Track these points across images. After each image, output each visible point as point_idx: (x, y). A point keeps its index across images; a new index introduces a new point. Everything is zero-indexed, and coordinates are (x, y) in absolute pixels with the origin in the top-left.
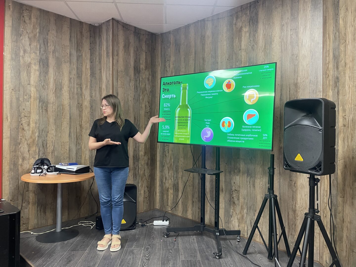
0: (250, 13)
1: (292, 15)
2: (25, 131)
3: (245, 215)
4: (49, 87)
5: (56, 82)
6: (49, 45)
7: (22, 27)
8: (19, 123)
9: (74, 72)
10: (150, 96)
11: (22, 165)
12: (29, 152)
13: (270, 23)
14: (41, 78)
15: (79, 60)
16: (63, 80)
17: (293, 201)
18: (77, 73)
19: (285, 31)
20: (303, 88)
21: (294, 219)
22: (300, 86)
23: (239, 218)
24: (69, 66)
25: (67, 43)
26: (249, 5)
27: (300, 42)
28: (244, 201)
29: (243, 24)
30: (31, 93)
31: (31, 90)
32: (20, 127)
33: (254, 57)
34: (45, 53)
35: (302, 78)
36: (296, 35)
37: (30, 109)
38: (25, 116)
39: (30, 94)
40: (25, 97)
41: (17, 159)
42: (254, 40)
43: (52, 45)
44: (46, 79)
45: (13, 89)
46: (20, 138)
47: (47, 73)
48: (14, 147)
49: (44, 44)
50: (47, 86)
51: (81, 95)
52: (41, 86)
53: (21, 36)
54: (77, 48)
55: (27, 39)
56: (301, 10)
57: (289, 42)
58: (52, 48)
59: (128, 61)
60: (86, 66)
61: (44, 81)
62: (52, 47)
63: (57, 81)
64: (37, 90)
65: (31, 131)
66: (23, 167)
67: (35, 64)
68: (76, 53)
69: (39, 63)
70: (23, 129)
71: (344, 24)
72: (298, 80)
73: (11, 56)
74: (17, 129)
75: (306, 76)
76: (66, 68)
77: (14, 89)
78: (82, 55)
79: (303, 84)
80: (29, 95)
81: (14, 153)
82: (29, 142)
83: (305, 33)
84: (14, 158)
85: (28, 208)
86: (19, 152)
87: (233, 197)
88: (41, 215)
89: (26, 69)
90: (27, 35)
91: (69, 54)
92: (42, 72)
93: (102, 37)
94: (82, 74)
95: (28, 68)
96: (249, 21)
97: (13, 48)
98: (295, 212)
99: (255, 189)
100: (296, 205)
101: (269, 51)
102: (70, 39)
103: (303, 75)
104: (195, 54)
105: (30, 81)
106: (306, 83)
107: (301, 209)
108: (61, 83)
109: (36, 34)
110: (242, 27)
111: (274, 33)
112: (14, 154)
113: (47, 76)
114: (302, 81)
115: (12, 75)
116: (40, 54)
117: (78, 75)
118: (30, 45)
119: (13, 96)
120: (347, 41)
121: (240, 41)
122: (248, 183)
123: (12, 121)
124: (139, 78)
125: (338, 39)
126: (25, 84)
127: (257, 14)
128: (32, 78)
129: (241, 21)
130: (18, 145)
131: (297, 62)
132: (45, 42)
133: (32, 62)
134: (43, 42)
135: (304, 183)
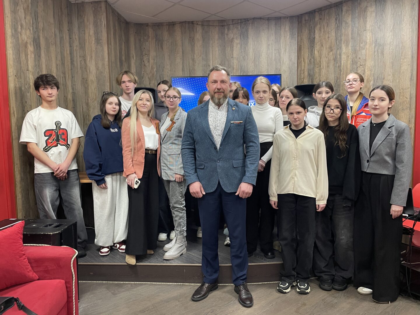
0: (241, 28)
1: (275, 38)
6: (39, 20)
9: (60, 57)
13: (258, 41)
14: (36, 63)
15: (61, 43)
16: (52, 66)
19: (271, 49)
24: (55, 50)
25: (52, 20)
26: (239, 21)
27: (282, 60)
29: (235, 36)
31: (30, 78)
33: (245, 65)
34: (37, 30)
37: (30, 102)
39: (29, 83)
40: (26, 86)
42: (245, 52)
43: (41, 21)
44: (40, 64)
47: (40, 56)
49: (36, 19)
52: (37, 73)
53: (17, 6)
54: (59, 27)
55: (22, 10)
56: (282, 36)
57: (273, 58)
58: (41, 25)
59: (116, 51)
60: (67, 50)
61: (39, 66)
62: (41, 23)
63: (48, 67)
66: (30, 175)
67: (30, 45)
68: (59, 34)
69: (33, 43)
71: (319, 55)
76: (53, 52)
77: (17, 75)
78: (63, 37)
83: (285, 54)
86: (26, 156)
89: (24, 50)
90: (22, 5)
91: (54, 34)
92: (36, 54)
94: (65, 61)
95: (26, 48)
96: (240, 35)
97: (12, 20)
101: (257, 63)
102: (54, 15)
104: (183, 53)
105: (28, 66)
108: (51, 70)
109: (29, 4)
110: (233, 38)
111: (262, 49)
112: (23, 159)
113: (40, 61)
115: (14, 56)
116: (33, 31)
117: (62, 61)
118: (25, 18)
119: (17, 84)
120: (322, 66)
121: (232, 50)
123: (18, 117)
125: (313, 64)
126: (25, 70)
127: (247, 31)
128: (29, 62)
129: (233, 33)
132: (36, 17)
133: (28, 42)
134: (34, 17)
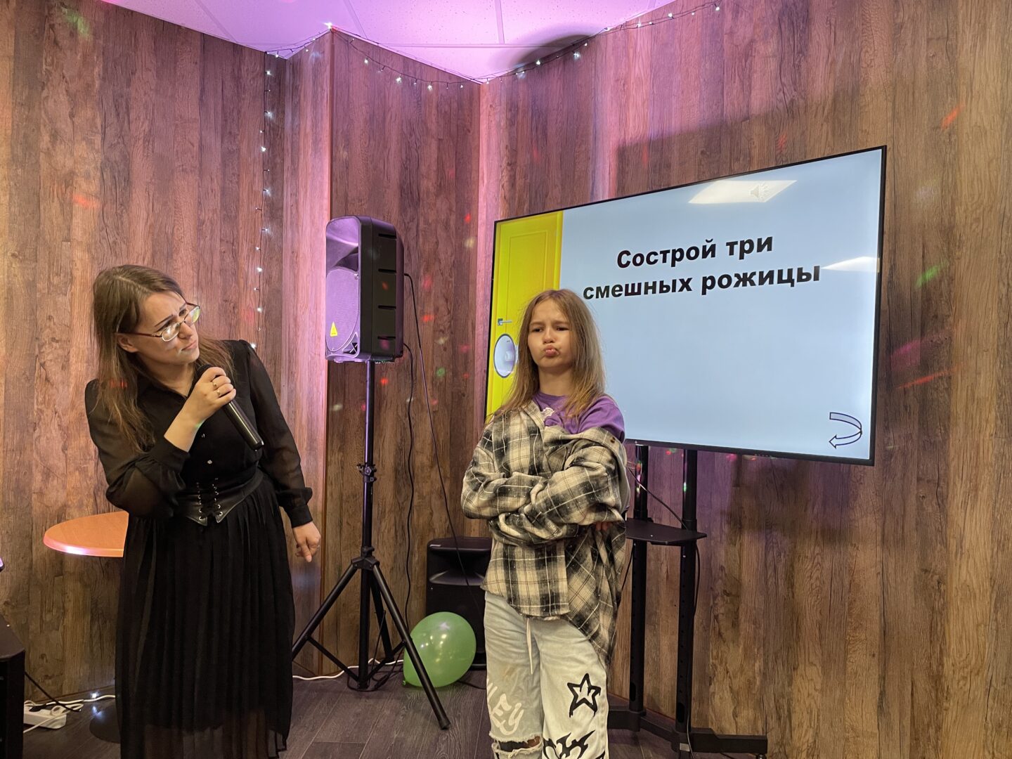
2: (52, 385)
3: (758, 679)
4: (131, 249)
5: (153, 235)
6: (133, 115)
7: (46, 59)
8: (35, 359)
9: (215, 202)
10: (451, 277)
11: (41, 493)
12: (64, 452)
13: (852, 22)
14: (106, 221)
15: (229, 165)
16: (176, 227)
17: (931, 642)
18: (224, 207)
19: (909, 43)
20: (973, 245)
21: (933, 707)
22: (964, 238)
23: (736, 688)
24: (196, 184)
25: (191, 110)
27: (962, 81)
28: (755, 631)
29: (758, 30)
30: (74, 267)
31: (76, 259)
32: (36, 375)
34: (120, 141)
35: (970, 209)
36: (949, 58)
37: (69, 316)
38: (53, 339)
39: (69, 271)
40: (56, 278)
41: (25, 473)
42: (794, 83)
43: (142, 117)
44: (122, 223)
45: (16, 253)
46: (36, 407)
47: (124, 204)
48: (17, 437)
49: (118, 115)
50: (124, 246)
51: (235, 274)
52: (105, 246)
53: (43, 89)
54: (224, 127)
55: (63, 98)
57: (921, 82)
58: (142, 126)
59: (382, 167)
60: (252, 184)
61: (118, 228)
62: (143, 123)
63: (157, 231)
64: (93, 258)
65: (73, 385)
66: (45, 500)
67: (87, 178)
68: (219, 143)
69: (99, 174)
70: (47, 379)
72: (957, 214)
73: (12, 152)
74: (28, 379)
75: (985, 201)
76: (186, 190)
77: (19, 252)
78: (239, 150)
79: (974, 231)
80: (66, 274)
81: (19, 454)
82: (65, 421)
83: (982, 48)
84: (18, 472)
85: (61, 628)
86: (32, 450)
87: (716, 617)
88: (102, 649)
89: (60, 191)
90: (64, 86)
91: (196, 145)
92: (111, 200)
93: (300, 91)
94: (237, 210)
95: (66, 187)
96: (777, 19)
97: (18, 125)
98: (940, 683)
99: (793, 594)
100: (941, 659)
101: (847, 117)
102: (201, 99)
103: (973, 198)
104: (595, 139)
105: (69, 230)
106: (986, 227)
107: (961, 673)
108: (170, 237)
109: (93, 81)
110: (752, 41)
111: (867, 55)
112: (18, 457)
113: (125, 216)
114: (969, 221)
115: (13, 209)
116: (103, 145)
117: (225, 212)
118: (72, 116)
119: (15, 276)
121: (747, 89)
122: (770, 572)
123: (11, 355)
124: (416, 220)
126: (55, 239)
128: (77, 221)
129: (751, 19)
130: (31, 430)
131: (953, 152)
132: (122, 108)
133: (77, 171)
134: (113, 108)
135: (974, 582)
